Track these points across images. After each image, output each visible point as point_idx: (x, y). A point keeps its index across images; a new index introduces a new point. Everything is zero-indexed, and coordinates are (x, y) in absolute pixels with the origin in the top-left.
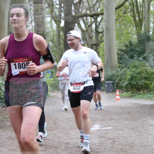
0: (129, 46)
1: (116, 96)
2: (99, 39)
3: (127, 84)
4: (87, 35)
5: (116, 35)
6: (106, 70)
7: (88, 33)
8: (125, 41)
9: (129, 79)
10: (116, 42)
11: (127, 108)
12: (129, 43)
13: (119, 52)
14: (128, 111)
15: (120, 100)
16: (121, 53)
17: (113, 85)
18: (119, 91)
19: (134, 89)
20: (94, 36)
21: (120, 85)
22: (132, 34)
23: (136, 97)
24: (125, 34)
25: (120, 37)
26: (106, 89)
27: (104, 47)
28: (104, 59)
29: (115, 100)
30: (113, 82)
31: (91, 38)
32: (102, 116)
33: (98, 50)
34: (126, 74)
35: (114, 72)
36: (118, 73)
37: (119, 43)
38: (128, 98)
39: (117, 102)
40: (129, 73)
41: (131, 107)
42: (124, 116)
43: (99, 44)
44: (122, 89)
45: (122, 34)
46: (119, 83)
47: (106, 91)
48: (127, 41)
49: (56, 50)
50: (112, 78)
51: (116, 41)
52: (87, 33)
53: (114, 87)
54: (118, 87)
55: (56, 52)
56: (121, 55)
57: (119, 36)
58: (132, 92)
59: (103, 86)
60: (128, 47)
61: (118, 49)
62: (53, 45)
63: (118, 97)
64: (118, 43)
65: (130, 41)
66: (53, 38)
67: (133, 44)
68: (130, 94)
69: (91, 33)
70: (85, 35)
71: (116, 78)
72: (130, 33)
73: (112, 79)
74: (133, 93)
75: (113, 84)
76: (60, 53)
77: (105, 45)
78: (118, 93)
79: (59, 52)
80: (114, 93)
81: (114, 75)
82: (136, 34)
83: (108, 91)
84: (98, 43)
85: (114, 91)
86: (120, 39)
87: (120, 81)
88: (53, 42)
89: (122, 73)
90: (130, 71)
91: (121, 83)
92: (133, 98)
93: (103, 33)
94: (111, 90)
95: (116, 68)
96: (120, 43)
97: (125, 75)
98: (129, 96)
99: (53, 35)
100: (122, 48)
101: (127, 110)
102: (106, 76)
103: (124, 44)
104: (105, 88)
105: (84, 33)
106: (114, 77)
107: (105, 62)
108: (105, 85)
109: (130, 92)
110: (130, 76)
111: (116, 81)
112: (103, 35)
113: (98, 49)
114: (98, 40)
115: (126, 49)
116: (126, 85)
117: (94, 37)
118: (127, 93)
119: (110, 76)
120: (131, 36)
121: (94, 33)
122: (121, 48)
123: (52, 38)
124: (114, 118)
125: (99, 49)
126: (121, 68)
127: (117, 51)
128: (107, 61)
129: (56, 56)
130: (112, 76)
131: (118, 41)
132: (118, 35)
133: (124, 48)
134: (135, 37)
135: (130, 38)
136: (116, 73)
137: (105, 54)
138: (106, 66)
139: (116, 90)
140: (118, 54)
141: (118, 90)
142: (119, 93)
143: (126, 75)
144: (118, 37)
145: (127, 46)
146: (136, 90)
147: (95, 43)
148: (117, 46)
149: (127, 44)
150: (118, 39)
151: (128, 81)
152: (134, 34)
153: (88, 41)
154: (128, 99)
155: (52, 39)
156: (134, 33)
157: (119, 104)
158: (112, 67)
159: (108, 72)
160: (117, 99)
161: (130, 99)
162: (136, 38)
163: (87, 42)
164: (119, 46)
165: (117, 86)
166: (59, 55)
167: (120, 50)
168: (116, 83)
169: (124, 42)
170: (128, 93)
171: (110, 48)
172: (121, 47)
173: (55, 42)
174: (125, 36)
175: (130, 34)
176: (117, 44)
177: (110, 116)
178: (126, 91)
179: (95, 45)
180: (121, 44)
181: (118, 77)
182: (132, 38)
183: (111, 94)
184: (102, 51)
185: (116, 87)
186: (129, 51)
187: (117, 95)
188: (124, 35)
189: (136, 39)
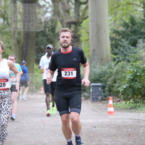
0: (130, 25)
1: (108, 107)
2: (81, 14)
3: (126, 87)
4: (60, 7)
5: (110, 7)
6: (92, 65)
7: (63, 4)
8: (124, 18)
9: (130, 80)
10: (108, 18)
11: (126, 127)
12: (130, 20)
13: (114, 35)
14: (127, 132)
15: (115, 113)
16: (117, 38)
17: (102, 90)
18: (113, 99)
19: (137, 95)
20: (72, 8)
21: (115, 89)
22: (135, 6)
23: (141, 110)
24: (123, 6)
25: (115, 11)
26: (91, 96)
27: (88, 27)
28: (88, 47)
29: (106, 113)
30: (104, 84)
31: (68, 11)
32: (85, 140)
33: (78, 32)
34: (125, 71)
35: (105, 68)
36: (112, 70)
37: (113, 20)
38: (128, 110)
39: (110, 117)
40: (129, 69)
41: (132, 125)
42: (122, 140)
43: (81, 23)
44: (117, 96)
45: (119, 6)
46: (113, 87)
47: (91, 99)
48: (127, 18)
49: (10, 32)
50: (101, 77)
51: (109, 16)
52: (60, 3)
53: (104, 92)
54: (112, 93)
55: (10, 35)
56: (116, 40)
57: (114, 8)
58: (134, 100)
59: (87, 91)
60: (128, 27)
61: (111, 30)
62: (6, 23)
63: (111, 109)
64: (111, 20)
65: (131, 16)
66: (5, 12)
67: (137, 21)
68: (131, 104)
69: (68, 3)
70: (58, 6)
71: (108, 78)
72: (133, 4)
73: (102, 79)
74: (136, 102)
75: (104, 87)
76: (16, 36)
77: (90, 23)
78: (111, 102)
79: (14, 34)
80: (104, 103)
81: (105, 73)
82: (142, 5)
83: (95, 100)
84: (78, 20)
85: (104, 100)
86: (116, 14)
87: (115, 82)
88: (4, 19)
89: (117, 69)
90: (130, 67)
91: (117, 86)
92: (137, 111)
93: (87, 4)
94: (100, 97)
95: (108, 62)
96: (115, 21)
97: (123, 72)
98: (129, 107)
99: (5, 6)
100: (118, 28)
101: (125, 130)
102: (92, 74)
103: (122, 22)
104: (90, 93)
105: (56, 3)
106: (104, 77)
107: (91, 51)
108: (90, 90)
109: (131, 100)
110: (131, 74)
111: (108, 83)
112: (87, 8)
113: (79, 29)
114: (79, 15)
115: (124, 29)
116: (125, 89)
117: (72, 11)
118: (126, 103)
119: (99, 75)
120: (134, 9)
121: (72, 3)
122: (116, 29)
123: (3, 11)
124: (105, 143)
125: (80, 31)
126: (116, 62)
127: (110, 33)
128: (94, 50)
129: (10, 41)
130: (102, 74)
131: (111, 18)
132: (112, 8)
133: (121, 29)
134: (139, 11)
135: (131, 11)
136: (108, 71)
137: (90, 38)
138: (92, 59)
139: (108, 97)
140: (112, 39)
141: (111, 97)
142: (114, 102)
143: (125, 73)
144: (111, 10)
145: (126, 25)
146: (140, 98)
147: (74, 19)
148: (109, 26)
149: (127, 21)
150: (112, 13)
151: (128, 83)
152: (139, 6)
153: (62, 17)
154: (128, 112)
155: (3, 13)
156: (139, 4)
157: (112, 120)
158: (102, 60)
159: (95, 67)
160: (110, 113)
161: (131, 112)
162: (142, 11)
163: (61, 19)
164: (113, 25)
165: (110, 91)
166: (15, 40)
167: (115, 32)
168: (108, 86)
169: (122, 19)
170: (128, 102)
171: (98, 28)
172: (116, 27)
173: (7, 18)
174: (123, 9)
175: (131, 6)
176: (110, 23)
177: (98, 141)
178: (124, 100)
179: (75, 23)
180: (117, 22)
181: (111, 77)
182: (135, 12)
183: (100, 104)
184: (86, 34)
185: (107, 93)
186: (129, 33)
187: (110, 106)
188: (121, 6)
189: (142, 13)
